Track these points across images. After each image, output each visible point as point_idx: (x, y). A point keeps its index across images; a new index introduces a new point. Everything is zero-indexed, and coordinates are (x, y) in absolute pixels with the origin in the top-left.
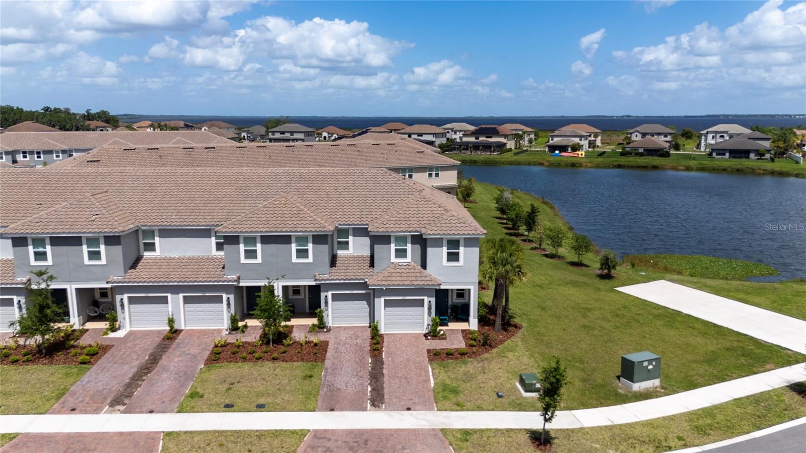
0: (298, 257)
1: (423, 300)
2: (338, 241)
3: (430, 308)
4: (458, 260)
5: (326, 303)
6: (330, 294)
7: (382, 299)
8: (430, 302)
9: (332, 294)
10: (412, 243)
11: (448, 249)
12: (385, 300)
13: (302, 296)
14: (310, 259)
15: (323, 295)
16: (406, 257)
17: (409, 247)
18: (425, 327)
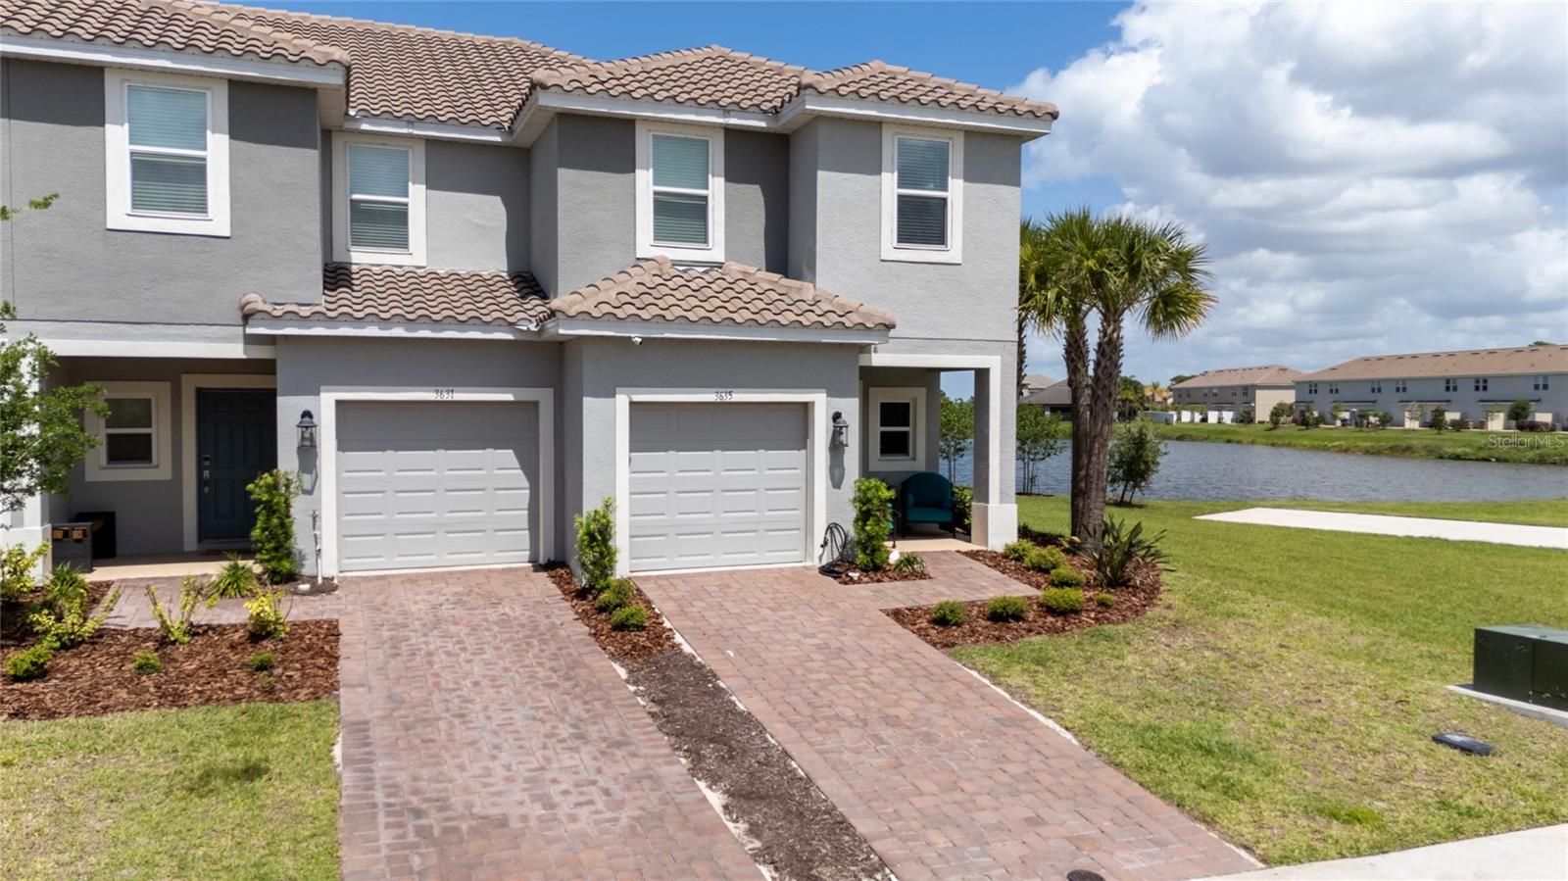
0: (139, 202)
1: (806, 408)
2: (355, 205)
3: (836, 447)
4: (939, 237)
5: (308, 450)
6: (325, 405)
7: (622, 401)
8: (837, 416)
9: (339, 403)
10: (730, 177)
11: (901, 185)
12: (632, 403)
13: (159, 469)
14: (218, 218)
15: (288, 409)
16: (702, 237)
17: (717, 190)
18: (819, 539)
